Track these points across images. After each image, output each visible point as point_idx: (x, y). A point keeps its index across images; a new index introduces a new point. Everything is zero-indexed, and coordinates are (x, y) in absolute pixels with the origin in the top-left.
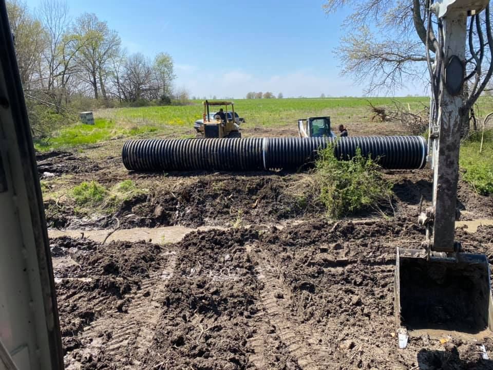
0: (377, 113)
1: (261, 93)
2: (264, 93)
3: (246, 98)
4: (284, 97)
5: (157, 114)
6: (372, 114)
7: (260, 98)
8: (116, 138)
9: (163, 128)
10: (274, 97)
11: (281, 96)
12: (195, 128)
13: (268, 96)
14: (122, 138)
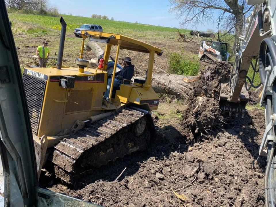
0: (181, 37)
1: (100, 16)
2: (102, 16)
3: (91, 17)
4: (114, 20)
5: (40, 20)
6: (179, 37)
7: (100, 18)
8: (18, 34)
9: (50, 31)
10: (108, 19)
11: (112, 19)
12: (75, 33)
13: (105, 18)
14: (22, 34)
